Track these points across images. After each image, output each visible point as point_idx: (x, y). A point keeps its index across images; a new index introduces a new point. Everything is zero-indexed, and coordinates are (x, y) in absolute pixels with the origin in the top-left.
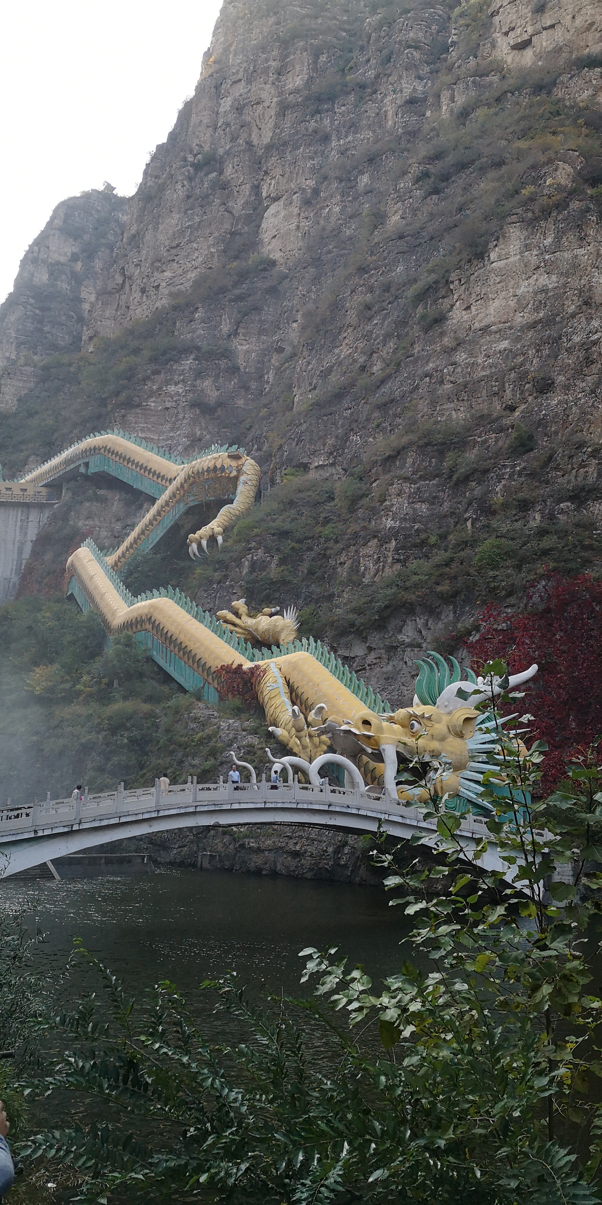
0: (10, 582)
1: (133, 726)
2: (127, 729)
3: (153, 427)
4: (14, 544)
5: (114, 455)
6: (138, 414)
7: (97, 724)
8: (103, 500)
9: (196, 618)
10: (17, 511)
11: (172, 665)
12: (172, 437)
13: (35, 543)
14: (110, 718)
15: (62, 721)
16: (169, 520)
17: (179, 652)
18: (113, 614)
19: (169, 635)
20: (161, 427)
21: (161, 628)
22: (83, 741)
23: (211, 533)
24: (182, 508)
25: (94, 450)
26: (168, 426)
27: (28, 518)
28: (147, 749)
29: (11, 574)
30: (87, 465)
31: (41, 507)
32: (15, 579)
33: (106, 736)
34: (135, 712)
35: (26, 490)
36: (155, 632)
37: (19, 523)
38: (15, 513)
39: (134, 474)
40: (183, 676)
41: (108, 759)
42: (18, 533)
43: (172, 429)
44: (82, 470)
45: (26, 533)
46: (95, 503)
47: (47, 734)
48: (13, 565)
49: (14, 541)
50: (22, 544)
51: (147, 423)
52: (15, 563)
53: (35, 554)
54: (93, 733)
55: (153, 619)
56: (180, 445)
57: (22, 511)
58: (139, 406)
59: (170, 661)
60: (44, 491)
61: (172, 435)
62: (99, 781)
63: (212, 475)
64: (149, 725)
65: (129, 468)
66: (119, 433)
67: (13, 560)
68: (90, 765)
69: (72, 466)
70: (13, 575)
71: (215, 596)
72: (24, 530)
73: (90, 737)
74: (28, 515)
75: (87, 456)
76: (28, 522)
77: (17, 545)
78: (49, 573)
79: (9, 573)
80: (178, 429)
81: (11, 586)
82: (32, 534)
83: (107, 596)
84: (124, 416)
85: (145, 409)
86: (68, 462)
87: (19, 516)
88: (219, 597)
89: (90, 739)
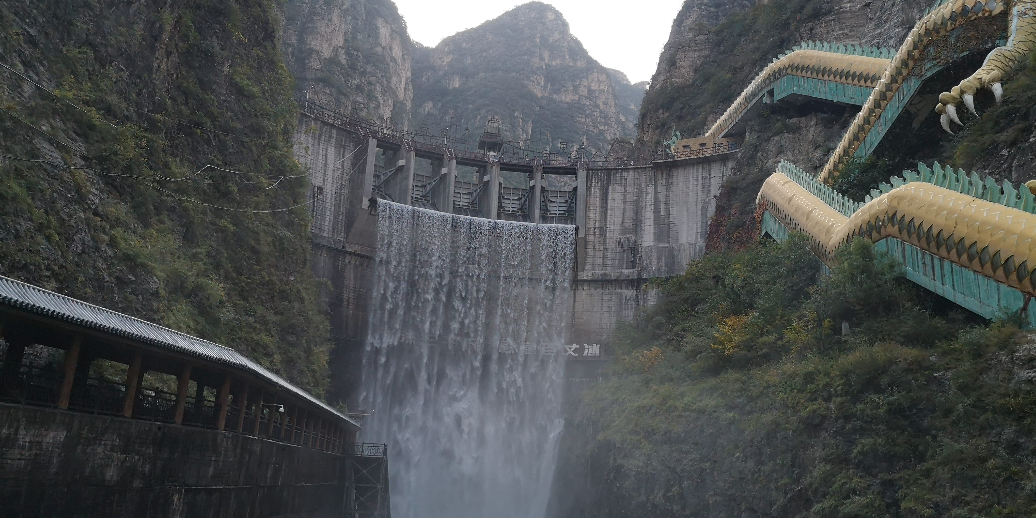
0: (695, 246)
1: (891, 384)
2: (879, 390)
3: (851, 31)
4: (697, 205)
5: (804, 71)
6: (830, 21)
7: (825, 385)
8: (796, 130)
9: (983, 197)
10: (697, 170)
11: (948, 280)
12: (879, 34)
13: (719, 199)
14: (846, 374)
15: (767, 387)
16: (895, 109)
17: (959, 256)
18: (828, 232)
19: (935, 232)
20: (861, 29)
21: (917, 225)
22: (804, 413)
23: (978, 85)
24: (914, 84)
25: (777, 74)
26: (871, 25)
27: (710, 175)
28: (926, 423)
29: (697, 238)
30: (771, 93)
31: (723, 159)
32: (701, 243)
33: (842, 404)
34: (891, 362)
35: (705, 144)
36: (906, 236)
37: (700, 182)
38: (695, 170)
39: (834, 85)
40: (974, 296)
41: (852, 443)
42: (700, 194)
43: (877, 26)
44: (767, 100)
45: (709, 191)
46: (786, 135)
47: (748, 408)
48: (697, 228)
49: (697, 202)
50: (706, 204)
51: (843, 29)
52: (700, 225)
53: (720, 209)
54: (819, 400)
55: (899, 216)
56: (891, 38)
57: (703, 169)
58: (830, 11)
59: (943, 275)
60: (725, 142)
61: (879, 31)
62: (839, 480)
63: (960, 21)
64: (923, 381)
65: (825, 80)
66: (808, 46)
67: (697, 223)
68: (819, 452)
69: (754, 101)
70: (699, 239)
71: (1010, 167)
72: (706, 188)
73: (814, 407)
74: (710, 171)
75: (771, 83)
76: (710, 179)
77: (700, 205)
78: (738, 227)
79: (694, 237)
80: (886, 22)
81: (697, 251)
82: (715, 190)
83: (815, 214)
84: (811, 30)
85: (838, 13)
86: (748, 99)
87: (700, 173)
88: (1018, 166)
89: (814, 411)
